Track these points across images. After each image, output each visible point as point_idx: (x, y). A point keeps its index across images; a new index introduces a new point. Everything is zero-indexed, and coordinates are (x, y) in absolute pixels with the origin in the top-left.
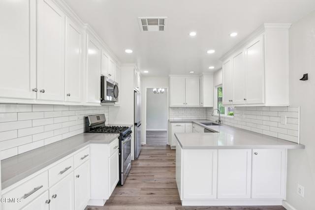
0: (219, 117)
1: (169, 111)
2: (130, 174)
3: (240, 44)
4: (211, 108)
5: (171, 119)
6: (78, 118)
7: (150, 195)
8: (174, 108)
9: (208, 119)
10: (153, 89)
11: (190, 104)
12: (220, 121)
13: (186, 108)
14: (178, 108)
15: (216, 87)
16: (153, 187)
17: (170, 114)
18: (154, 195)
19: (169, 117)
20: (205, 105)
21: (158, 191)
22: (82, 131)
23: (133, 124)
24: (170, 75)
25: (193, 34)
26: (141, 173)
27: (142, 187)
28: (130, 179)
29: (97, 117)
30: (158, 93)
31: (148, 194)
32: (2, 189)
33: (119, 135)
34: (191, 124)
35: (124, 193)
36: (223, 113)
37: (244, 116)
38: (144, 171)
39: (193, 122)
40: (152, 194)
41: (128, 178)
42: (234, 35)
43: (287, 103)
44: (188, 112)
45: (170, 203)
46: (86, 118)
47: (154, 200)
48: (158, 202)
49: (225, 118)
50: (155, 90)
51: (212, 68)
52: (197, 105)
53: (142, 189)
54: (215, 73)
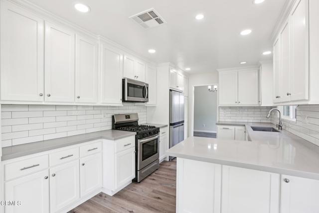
0: (280, 121)
1: (219, 111)
2: (154, 174)
5: (221, 120)
6: (104, 116)
7: (156, 200)
8: (224, 108)
9: (272, 122)
10: (208, 86)
11: (244, 103)
12: (280, 126)
13: (241, 108)
16: (165, 192)
17: (220, 115)
18: (159, 200)
19: (219, 119)
21: (166, 198)
22: (110, 127)
23: (168, 124)
26: (165, 175)
27: (156, 189)
28: (151, 179)
29: (126, 116)
31: (155, 197)
32: (2, 160)
33: (135, 133)
34: (242, 128)
35: (135, 190)
38: (169, 174)
39: (245, 126)
40: (159, 198)
41: (150, 177)
44: (245, 113)
46: (113, 117)
47: (156, 205)
48: (158, 209)
50: (210, 87)
52: (256, 104)
53: (154, 191)
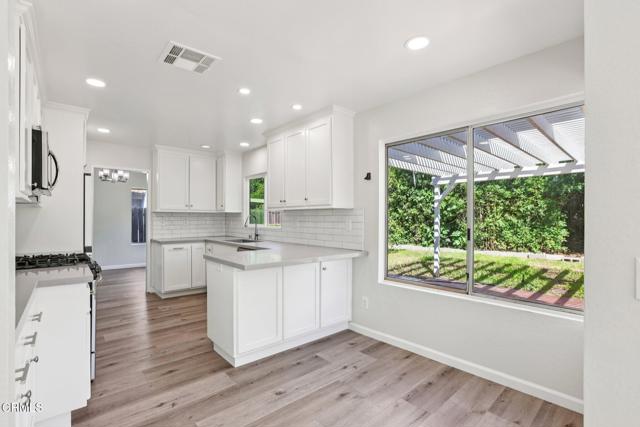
0: (256, 229)
3: (300, 121)
4: (238, 215)
7: (171, 375)
11: (198, 207)
12: (257, 235)
13: (190, 214)
14: (172, 214)
15: (247, 177)
18: (178, 372)
19: (152, 234)
20: (228, 210)
23: (82, 250)
24: (156, 146)
25: (245, 91)
30: (113, 181)
31: (164, 375)
34: (202, 245)
35: (105, 391)
36: (262, 222)
37: (298, 224)
39: (206, 241)
40: (171, 372)
42: (297, 107)
43: (350, 205)
45: (214, 371)
49: (264, 229)
50: (104, 172)
51: (245, 145)
52: (210, 208)
53: (145, 372)
54: (246, 155)
